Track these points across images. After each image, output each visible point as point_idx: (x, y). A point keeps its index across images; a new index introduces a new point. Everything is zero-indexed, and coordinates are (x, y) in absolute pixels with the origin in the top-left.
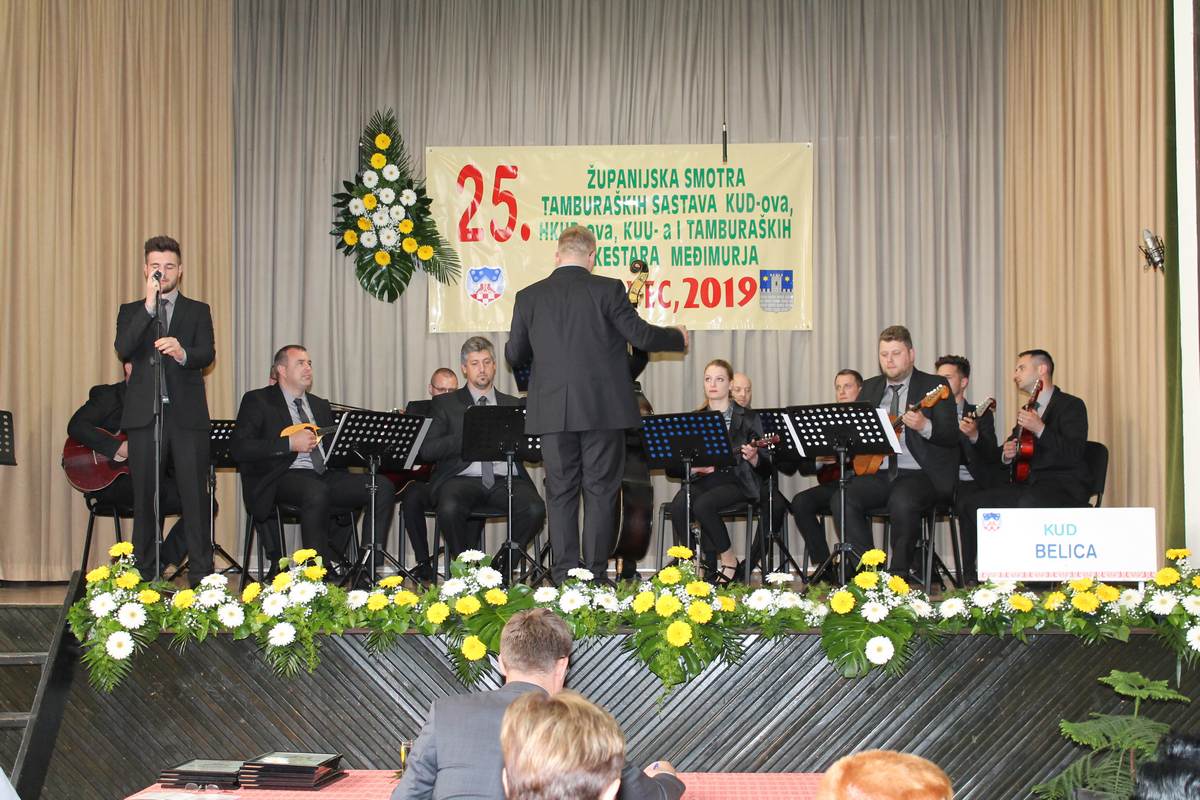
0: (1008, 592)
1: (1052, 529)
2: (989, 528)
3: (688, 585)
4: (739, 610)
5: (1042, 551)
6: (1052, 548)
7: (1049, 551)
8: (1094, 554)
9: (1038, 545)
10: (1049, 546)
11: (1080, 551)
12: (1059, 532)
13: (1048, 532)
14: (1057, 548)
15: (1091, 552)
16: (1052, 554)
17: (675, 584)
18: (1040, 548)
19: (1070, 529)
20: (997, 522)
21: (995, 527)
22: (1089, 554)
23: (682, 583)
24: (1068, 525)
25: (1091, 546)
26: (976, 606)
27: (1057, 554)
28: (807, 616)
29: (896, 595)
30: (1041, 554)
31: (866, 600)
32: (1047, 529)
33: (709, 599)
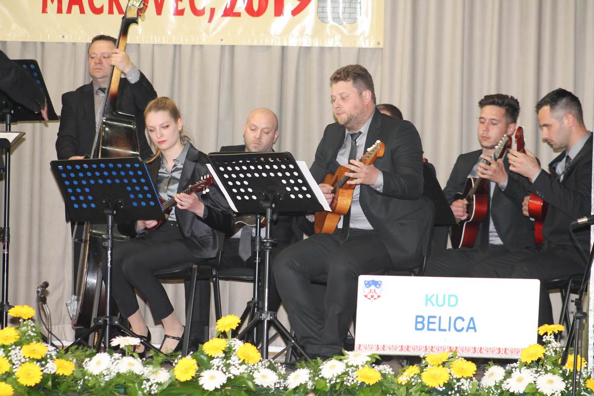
0: (360, 364)
1: (434, 300)
2: (369, 296)
3: (24, 347)
4: (78, 375)
5: (422, 323)
6: (432, 320)
7: (429, 323)
8: (474, 328)
9: (417, 317)
10: (429, 317)
11: (459, 325)
12: (440, 302)
13: (429, 303)
14: (436, 320)
15: (471, 325)
16: (431, 326)
17: (12, 345)
18: (420, 320)
19: (452, 300)
20: (378, 291)
21: (376, 296)
22: (469, 328)
23: (19, 344)
24: (450, 296)
25: (472, 319)
26: (323, 378)
27: (436, 326)
28: (145, 382)
29: (243, 363)
30: (420, 326)
31: (209, 367)
32: (428, 300)
33: (43, 361)
